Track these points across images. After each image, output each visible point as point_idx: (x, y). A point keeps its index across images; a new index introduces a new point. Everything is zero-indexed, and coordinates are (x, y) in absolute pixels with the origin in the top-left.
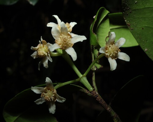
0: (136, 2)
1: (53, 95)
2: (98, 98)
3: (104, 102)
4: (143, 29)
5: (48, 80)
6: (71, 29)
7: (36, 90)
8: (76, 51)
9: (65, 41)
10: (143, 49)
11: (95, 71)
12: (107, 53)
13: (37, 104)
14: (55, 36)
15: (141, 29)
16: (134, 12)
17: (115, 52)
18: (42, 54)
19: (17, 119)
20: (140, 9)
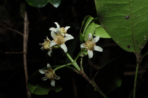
0: (107, 13)
1: (53, 75)
2: (83, 75)
3: (88, 78)
4: (114, 29)
5: (48, 65)
6: (66, 31)
7: (42, 72)
8: (67, 46)
9: (59, 40)
10: (115, 41)
11: (83, 58)
12: (87, 47)
13: (43, 80)
14: (53, 37)
15: (113, 29)
16: (106, 19)
17: (92, 46)
18: (47, 48)
19: (37, 88)
20: (111, 17)
